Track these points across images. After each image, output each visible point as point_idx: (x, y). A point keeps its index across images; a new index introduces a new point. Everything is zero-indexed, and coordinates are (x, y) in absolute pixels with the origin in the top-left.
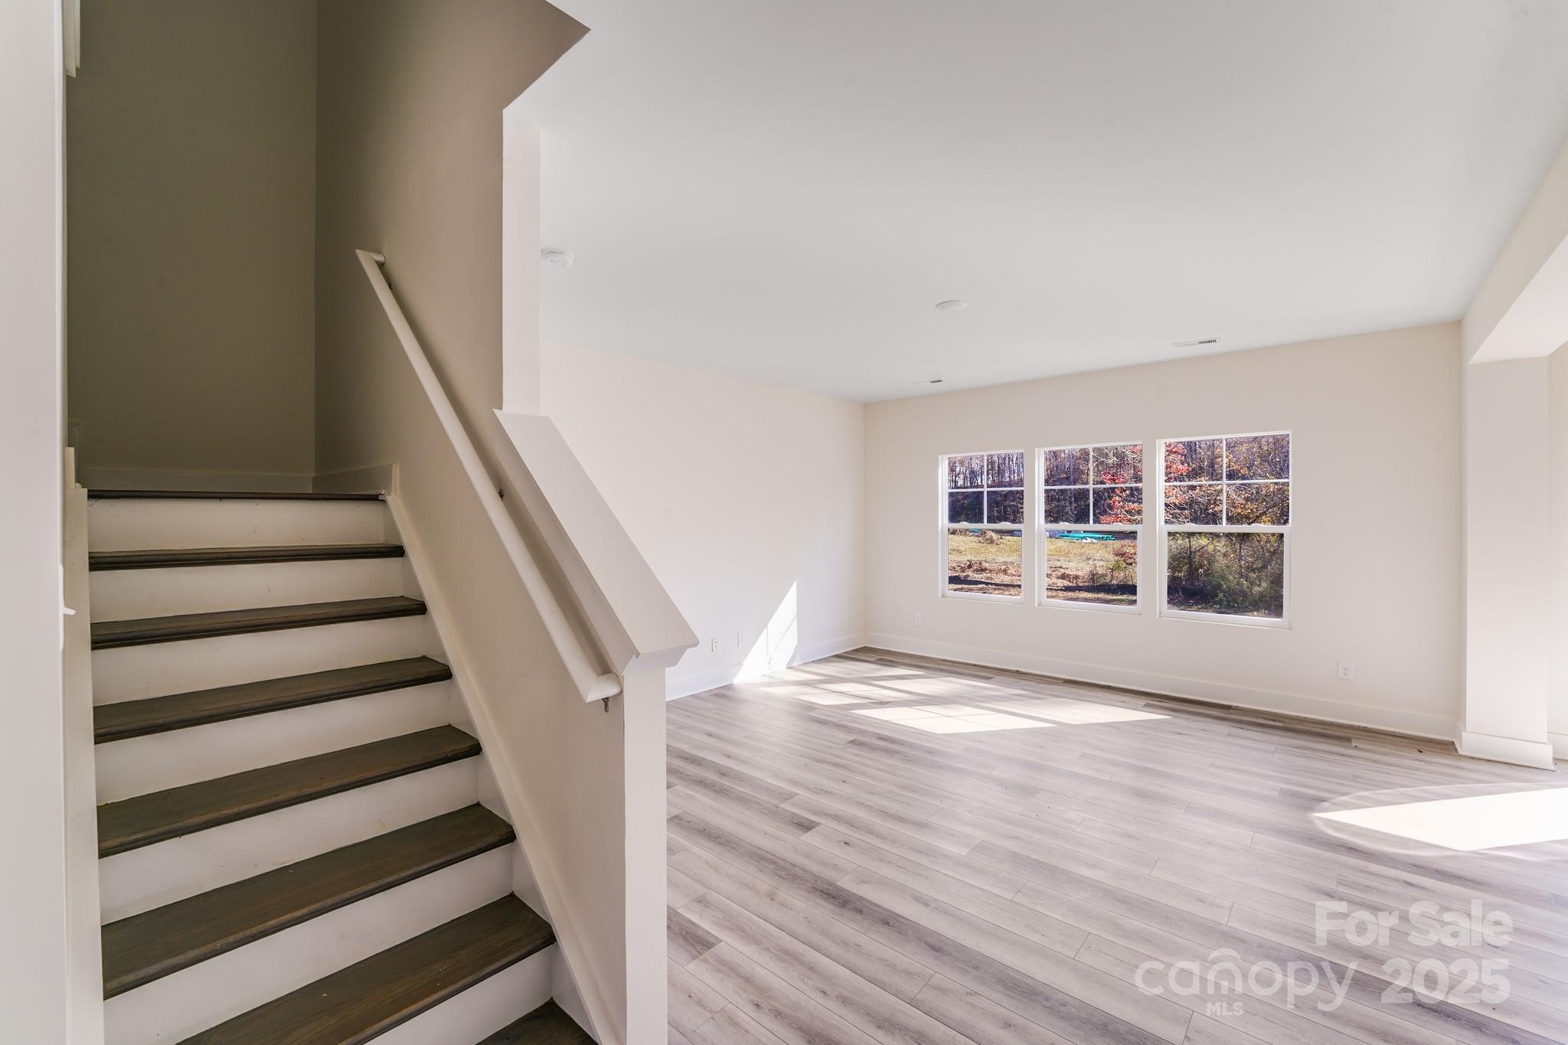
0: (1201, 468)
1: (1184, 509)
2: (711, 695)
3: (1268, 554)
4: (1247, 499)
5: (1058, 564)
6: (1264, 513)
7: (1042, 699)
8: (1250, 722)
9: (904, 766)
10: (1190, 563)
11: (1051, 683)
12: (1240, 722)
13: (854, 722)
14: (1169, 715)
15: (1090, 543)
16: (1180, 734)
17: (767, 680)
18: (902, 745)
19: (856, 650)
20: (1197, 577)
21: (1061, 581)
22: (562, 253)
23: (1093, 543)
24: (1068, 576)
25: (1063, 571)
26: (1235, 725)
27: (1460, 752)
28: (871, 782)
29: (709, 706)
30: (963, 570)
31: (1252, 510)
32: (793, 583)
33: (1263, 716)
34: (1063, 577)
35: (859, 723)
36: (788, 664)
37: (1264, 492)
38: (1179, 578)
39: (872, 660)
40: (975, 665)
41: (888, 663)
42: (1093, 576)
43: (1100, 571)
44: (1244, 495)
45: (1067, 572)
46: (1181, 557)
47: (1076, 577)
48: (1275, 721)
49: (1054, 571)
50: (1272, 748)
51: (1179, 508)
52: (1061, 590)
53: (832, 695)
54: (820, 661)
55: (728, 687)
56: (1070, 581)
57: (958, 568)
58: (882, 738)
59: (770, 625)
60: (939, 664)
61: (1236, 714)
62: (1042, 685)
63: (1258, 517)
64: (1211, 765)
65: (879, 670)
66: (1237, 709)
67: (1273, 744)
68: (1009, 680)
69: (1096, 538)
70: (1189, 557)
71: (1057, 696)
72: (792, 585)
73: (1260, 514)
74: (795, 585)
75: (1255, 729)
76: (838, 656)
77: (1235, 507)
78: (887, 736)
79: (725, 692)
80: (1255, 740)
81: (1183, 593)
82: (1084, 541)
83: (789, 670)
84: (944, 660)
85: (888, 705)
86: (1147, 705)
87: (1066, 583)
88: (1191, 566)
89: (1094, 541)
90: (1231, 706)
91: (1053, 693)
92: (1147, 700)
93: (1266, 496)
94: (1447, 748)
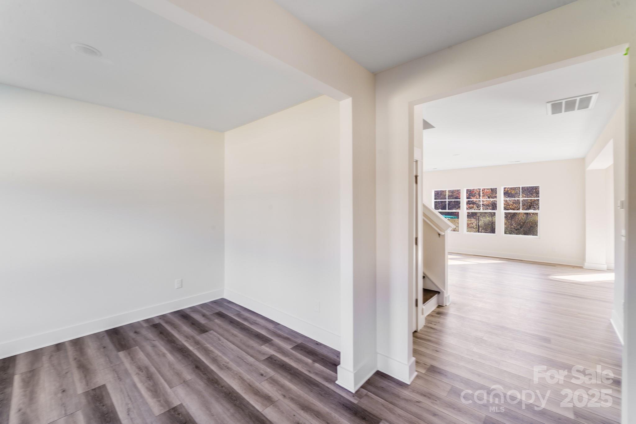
27: (584, 268)
69: (450, 218)
89: (449, 219)
94: (581, 267)
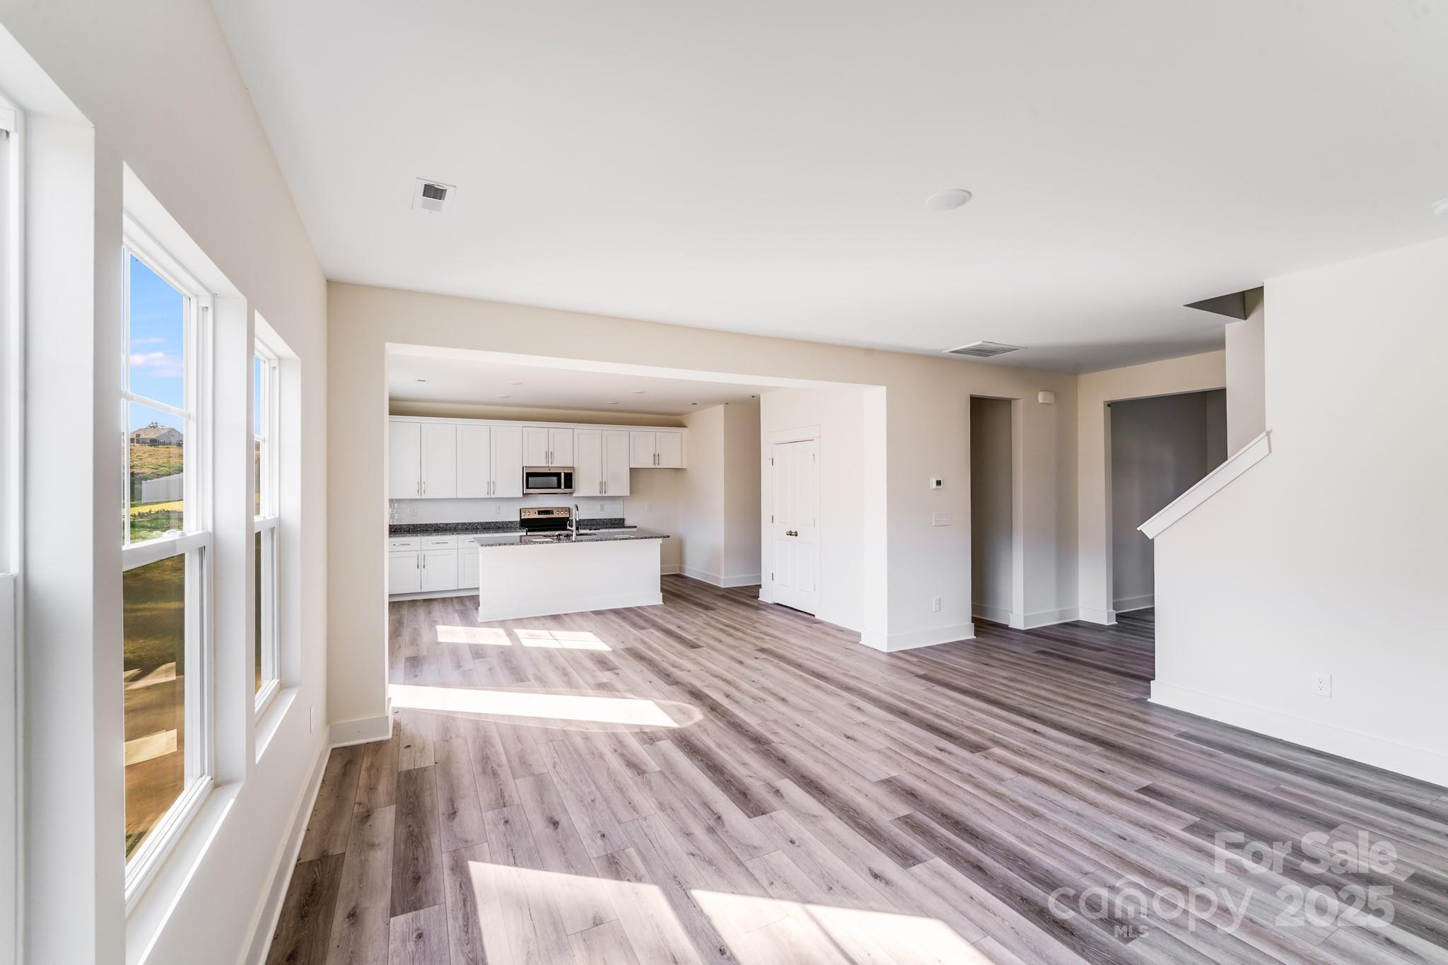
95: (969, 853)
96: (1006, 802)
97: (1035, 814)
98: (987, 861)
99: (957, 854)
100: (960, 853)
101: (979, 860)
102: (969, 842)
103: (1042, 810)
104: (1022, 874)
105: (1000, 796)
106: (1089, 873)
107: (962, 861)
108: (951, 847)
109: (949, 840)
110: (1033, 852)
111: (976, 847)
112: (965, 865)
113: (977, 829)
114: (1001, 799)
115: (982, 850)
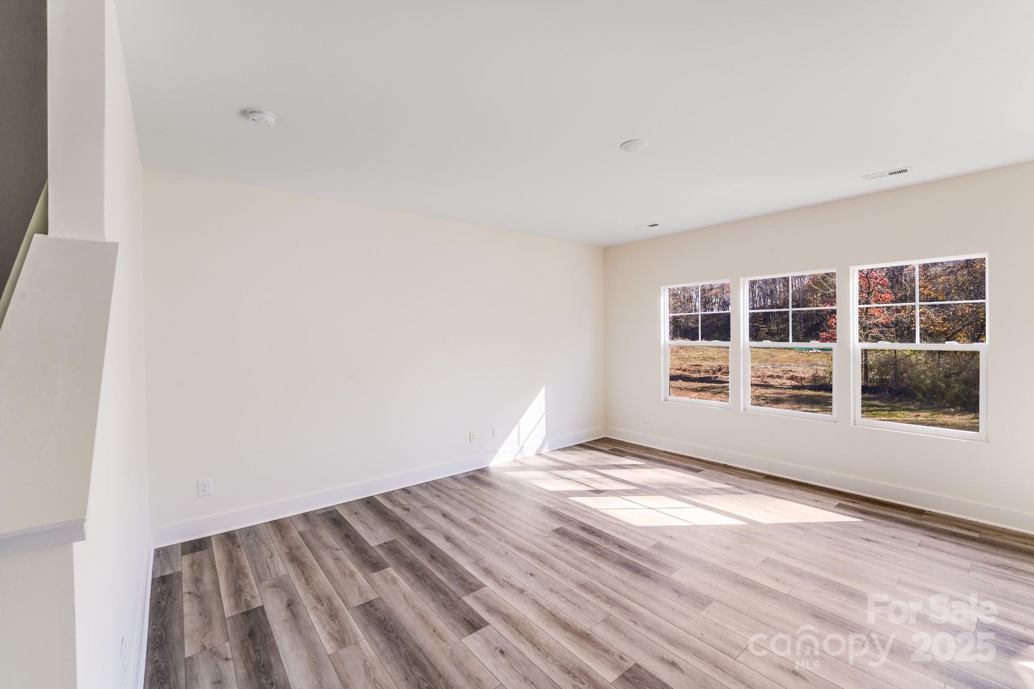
0: (906, 296)
1: (891, 327)
2: (466, 477)
3: (963, 363)
4: (944, 320)
5: (789, 368)
6: (960, 330)
7: (741, 494)
8: (944, 530)
9: (594, 561)
10: (896, 368)
11: (752, 478)
12: (933, 530)
13: (566, 509)
14: (860, 518)
15: (815, 353)
16: (869, 541)
17: (517, 465)
18: (600, 536)
19: (596, 441)
20: (902, 380)
21: (789, 381)
22: (260, 112)
23: (818, 353)
24: (796, 377)
25: (792, 374)
26: (927, 533)
28: (555, 576)
29: (460, 486)
30: (714, 373)
31: (949, 328)
32: (542, 388)
33: (958, 523)
34: (792, 378)
35: (571, 511)
36: (537, 452)
37: (960, 314)
38: (886, 380)
39: (607, 449)
40: (690, 458)
41: (618, 453)
42: (815, 378)
43: (821, 374)
44: (942, 316)
45: (795, 374)
46: (888, 364)
47: (802, 379)
48: (970, 530)
49: (785, 374)
50: (967, 564)
51: (885, 327)
52: (789, 388)
53: (560, 481)
54: (564, 449)
55: (482, 471)
56: (797, 381)
57: (711, 371)
58: (585, 528)
59: (521, 421)
60: (660, 456)
61: (928, 520)
62: (744, 480)
63: (954, 333)
64: (899, 582)
65: (608, 459)
66: (930, 514)
67: (968, 559)
68: (716, 473)
70: (895, 364)
71: (755, 492)
72: (541, 390)
73: (956, 330)
74: (543, 389)
75: (948, 539)
76: (581, 445)
77: (934, 326)
78: (590, 526)
79: (478, 474)
80: (949, 553)
81: (889, 392)
82: (811, 351)
83: (537, 456)
84: (665, 452)
85: (602, 494)
86: (839, 506)
87: (794, 383)
88: (896, 372)
90: (924, 511)
91: (752, 488)
92: (841, 500)
93: (962, 316)
95: (628, 554)
96: (604, 595)
97: (583, 586)
98: (617, 551)
99: (634, 553)
100: (632, 553)
101: (622, 551)
102: (629, 560)
103: (578, 591)
104: (599, 547)
105: (610, 601)
106: (563, 551)
107: (630, 549)
108: (638, 556)
109: (640, 560)
110: (592, 560)
111: (624, 558)
112: (628, 548)
113: (625, 570)
114: (607, 598)
115: (620, 557)
